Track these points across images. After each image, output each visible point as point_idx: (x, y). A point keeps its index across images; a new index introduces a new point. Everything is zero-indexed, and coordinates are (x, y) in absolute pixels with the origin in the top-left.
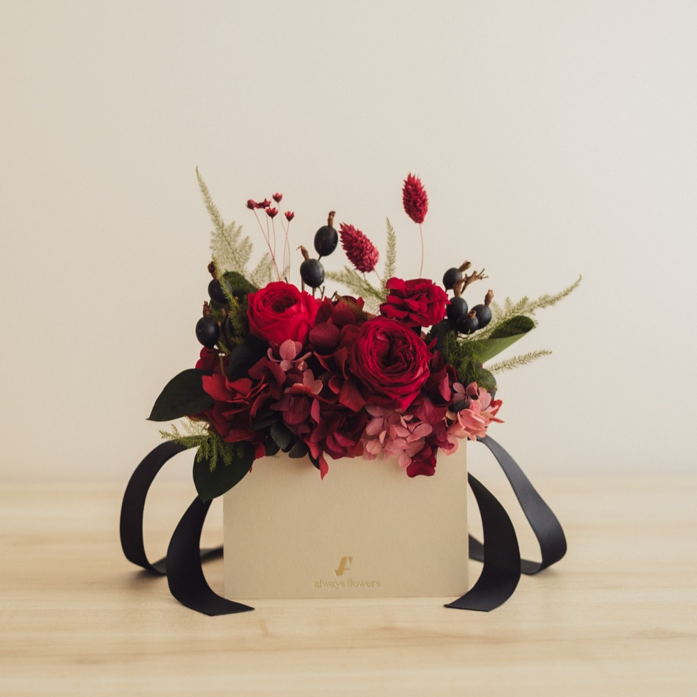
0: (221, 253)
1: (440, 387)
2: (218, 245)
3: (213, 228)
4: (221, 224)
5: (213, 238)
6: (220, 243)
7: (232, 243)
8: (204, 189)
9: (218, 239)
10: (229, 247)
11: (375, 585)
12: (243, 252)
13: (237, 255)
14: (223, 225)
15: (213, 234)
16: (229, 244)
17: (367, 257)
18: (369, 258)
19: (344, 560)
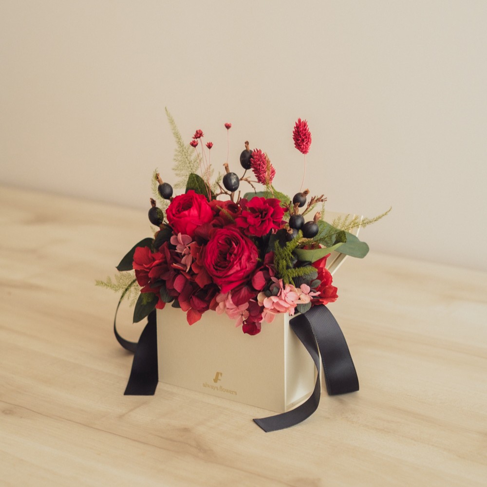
0: (180, 163)
1: (252, 281)
2: (179, 158)
3: (176, 146)
4: (182, 144)
5: (176, 153)
6: (180, 157)
7: (189, 157)
8: (172, 122)
9: (180, 154)
10: (186, 159)
11: (234, 393)
12: (196, 162)
13: (192, 165)
14: (183, 145)
15: (176, 150)
16: (187, 158)
17: (262, 175)
18: (264, 176)
19: (218, 374)
